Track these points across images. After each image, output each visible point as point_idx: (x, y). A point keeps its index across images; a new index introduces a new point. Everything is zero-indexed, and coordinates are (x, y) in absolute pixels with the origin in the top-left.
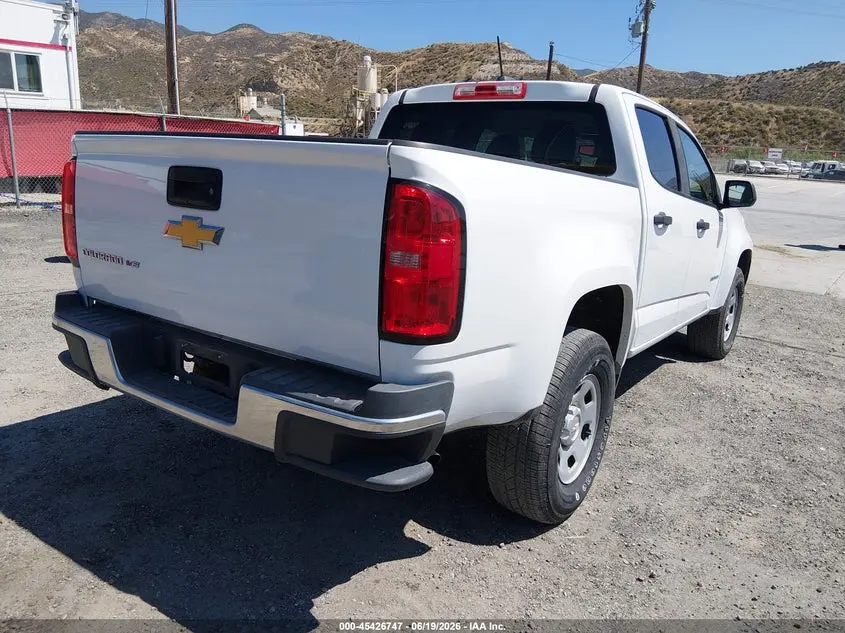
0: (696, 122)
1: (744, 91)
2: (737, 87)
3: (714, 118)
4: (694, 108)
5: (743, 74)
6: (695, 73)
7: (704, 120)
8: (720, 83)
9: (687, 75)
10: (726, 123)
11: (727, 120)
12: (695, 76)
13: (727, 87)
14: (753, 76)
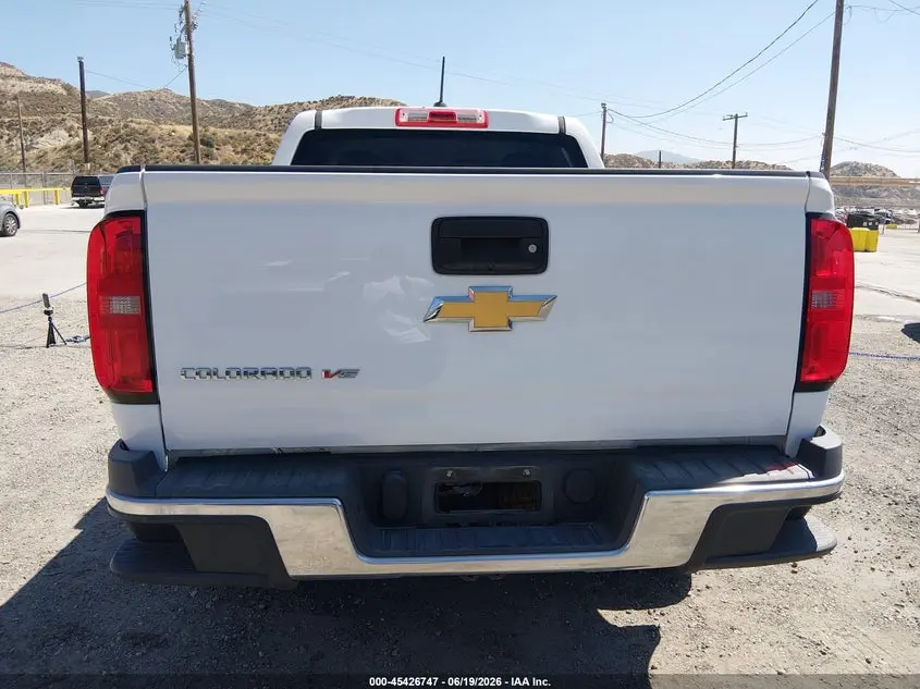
0: (237, 153)
1: (276, 121)
2: (268, 117)
3: (253, 150)
4: (231, 138)
5: (271, 104)
6: (221, 101)
7: (244, 151)
8: (249, 112)
9: (213, 103)
10: (267, 154)
11: (267, 151)
12: (221, 104)
13: (258, 117)
14: (281, 107)
